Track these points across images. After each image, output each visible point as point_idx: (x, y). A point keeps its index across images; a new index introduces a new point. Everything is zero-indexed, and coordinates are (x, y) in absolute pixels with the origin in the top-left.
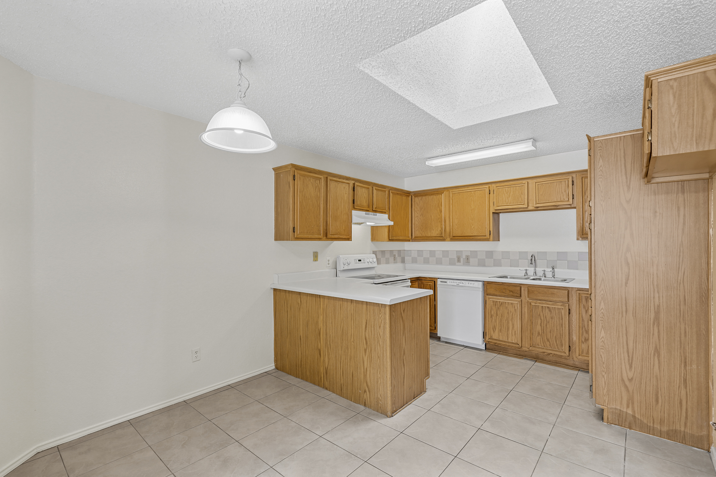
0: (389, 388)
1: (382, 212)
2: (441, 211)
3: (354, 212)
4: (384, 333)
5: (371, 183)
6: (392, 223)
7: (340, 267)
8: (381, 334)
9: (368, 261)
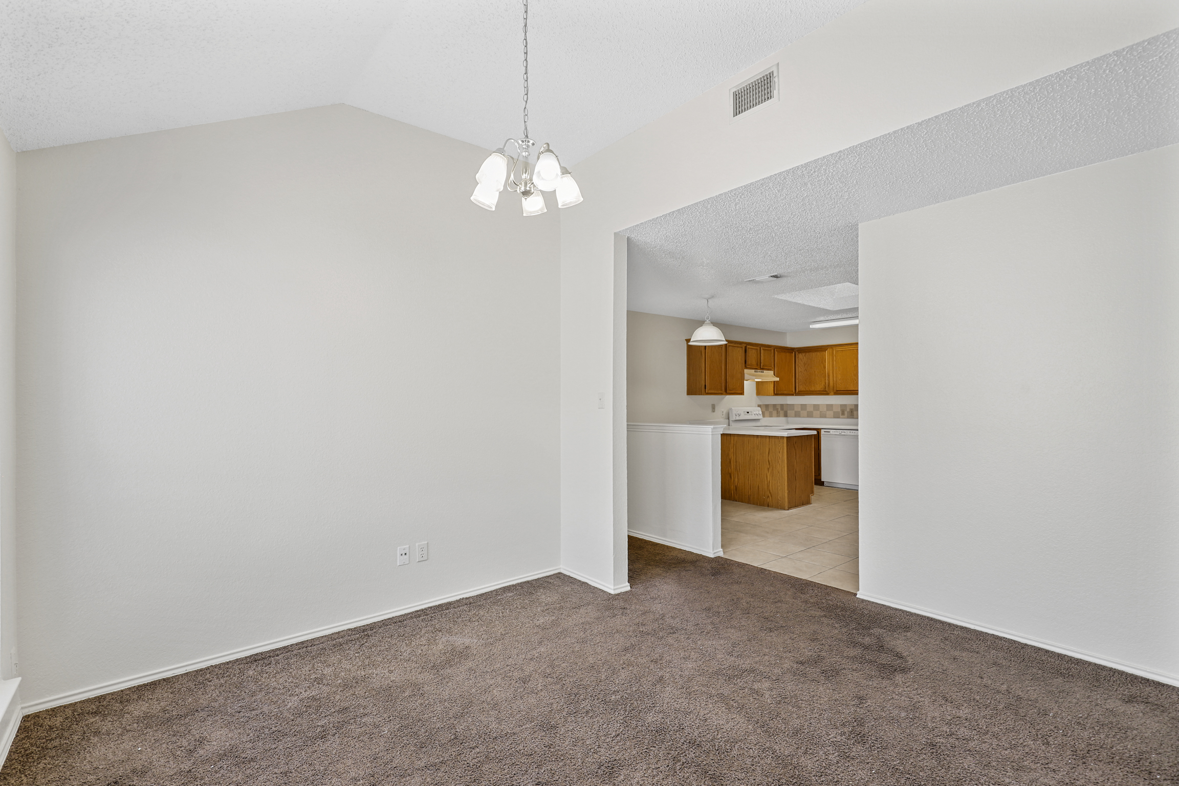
0: (786, 491)
1: (768, 370)
2: (825, 367)
3: (746, 371)
4: (782, 456)
5: (759, 344)
6: (778, 379)
7: (733, 418)
8: (781, 456)
9: (755, 413)
